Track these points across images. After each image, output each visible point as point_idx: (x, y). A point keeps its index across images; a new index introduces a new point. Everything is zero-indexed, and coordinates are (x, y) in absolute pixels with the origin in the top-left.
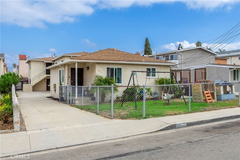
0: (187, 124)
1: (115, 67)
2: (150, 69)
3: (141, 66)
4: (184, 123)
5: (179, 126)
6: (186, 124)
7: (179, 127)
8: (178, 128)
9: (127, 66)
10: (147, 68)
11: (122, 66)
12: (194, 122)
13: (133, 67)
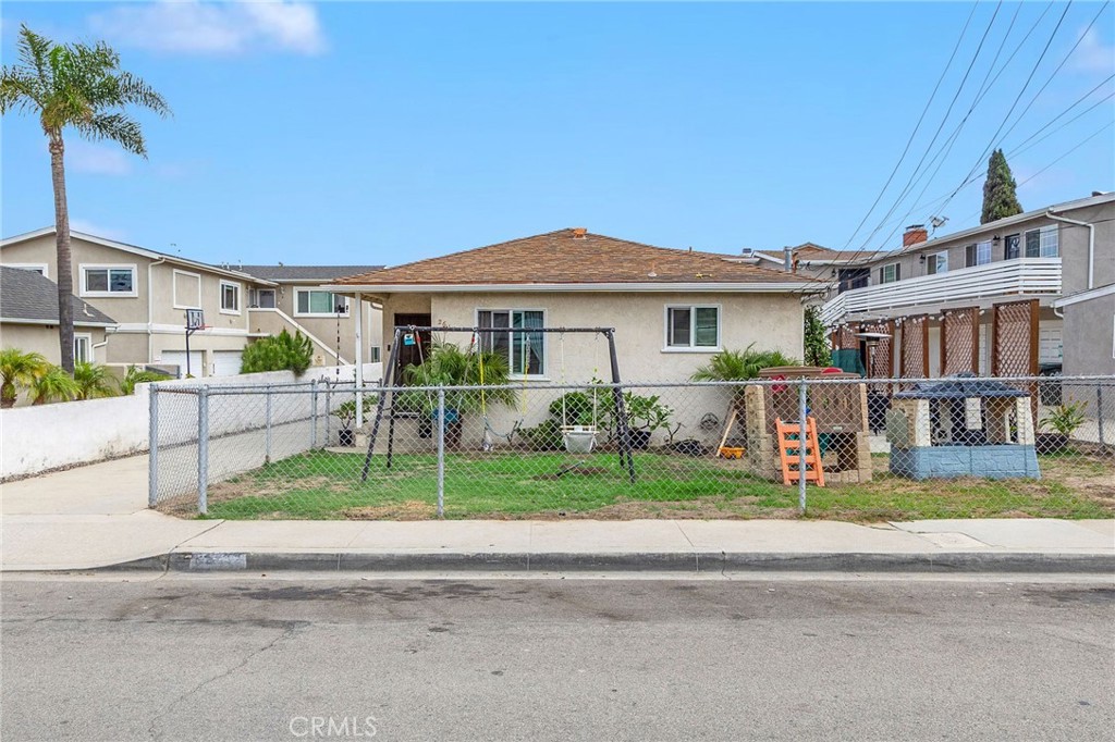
0: (247, 560)
1: (511, 307)
2: (688, 312)
3: (637, 301)
4: (239, 554)
5: (207, 563)
6: (244, 558)
7: (206, 566)
8: (198, 570)
9: (566, 303)
10: (669, 309)
11: (545, 300)
12: (290, 557)
13: (597, 306)
